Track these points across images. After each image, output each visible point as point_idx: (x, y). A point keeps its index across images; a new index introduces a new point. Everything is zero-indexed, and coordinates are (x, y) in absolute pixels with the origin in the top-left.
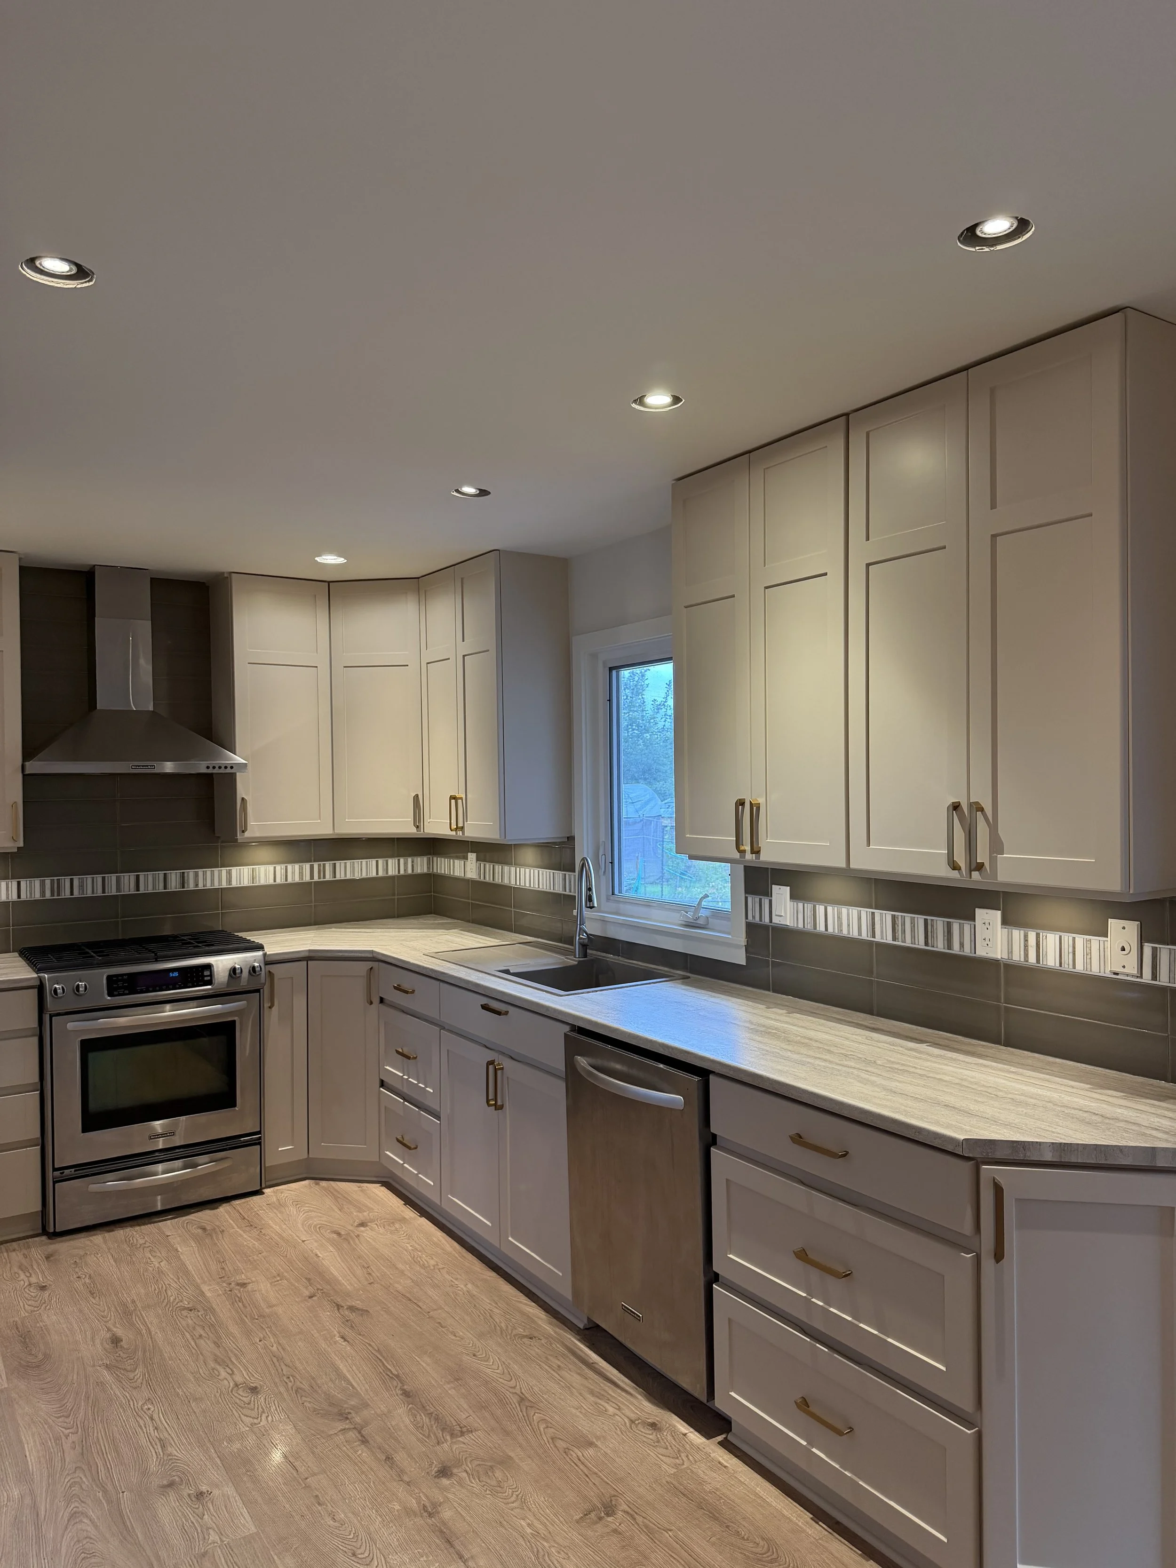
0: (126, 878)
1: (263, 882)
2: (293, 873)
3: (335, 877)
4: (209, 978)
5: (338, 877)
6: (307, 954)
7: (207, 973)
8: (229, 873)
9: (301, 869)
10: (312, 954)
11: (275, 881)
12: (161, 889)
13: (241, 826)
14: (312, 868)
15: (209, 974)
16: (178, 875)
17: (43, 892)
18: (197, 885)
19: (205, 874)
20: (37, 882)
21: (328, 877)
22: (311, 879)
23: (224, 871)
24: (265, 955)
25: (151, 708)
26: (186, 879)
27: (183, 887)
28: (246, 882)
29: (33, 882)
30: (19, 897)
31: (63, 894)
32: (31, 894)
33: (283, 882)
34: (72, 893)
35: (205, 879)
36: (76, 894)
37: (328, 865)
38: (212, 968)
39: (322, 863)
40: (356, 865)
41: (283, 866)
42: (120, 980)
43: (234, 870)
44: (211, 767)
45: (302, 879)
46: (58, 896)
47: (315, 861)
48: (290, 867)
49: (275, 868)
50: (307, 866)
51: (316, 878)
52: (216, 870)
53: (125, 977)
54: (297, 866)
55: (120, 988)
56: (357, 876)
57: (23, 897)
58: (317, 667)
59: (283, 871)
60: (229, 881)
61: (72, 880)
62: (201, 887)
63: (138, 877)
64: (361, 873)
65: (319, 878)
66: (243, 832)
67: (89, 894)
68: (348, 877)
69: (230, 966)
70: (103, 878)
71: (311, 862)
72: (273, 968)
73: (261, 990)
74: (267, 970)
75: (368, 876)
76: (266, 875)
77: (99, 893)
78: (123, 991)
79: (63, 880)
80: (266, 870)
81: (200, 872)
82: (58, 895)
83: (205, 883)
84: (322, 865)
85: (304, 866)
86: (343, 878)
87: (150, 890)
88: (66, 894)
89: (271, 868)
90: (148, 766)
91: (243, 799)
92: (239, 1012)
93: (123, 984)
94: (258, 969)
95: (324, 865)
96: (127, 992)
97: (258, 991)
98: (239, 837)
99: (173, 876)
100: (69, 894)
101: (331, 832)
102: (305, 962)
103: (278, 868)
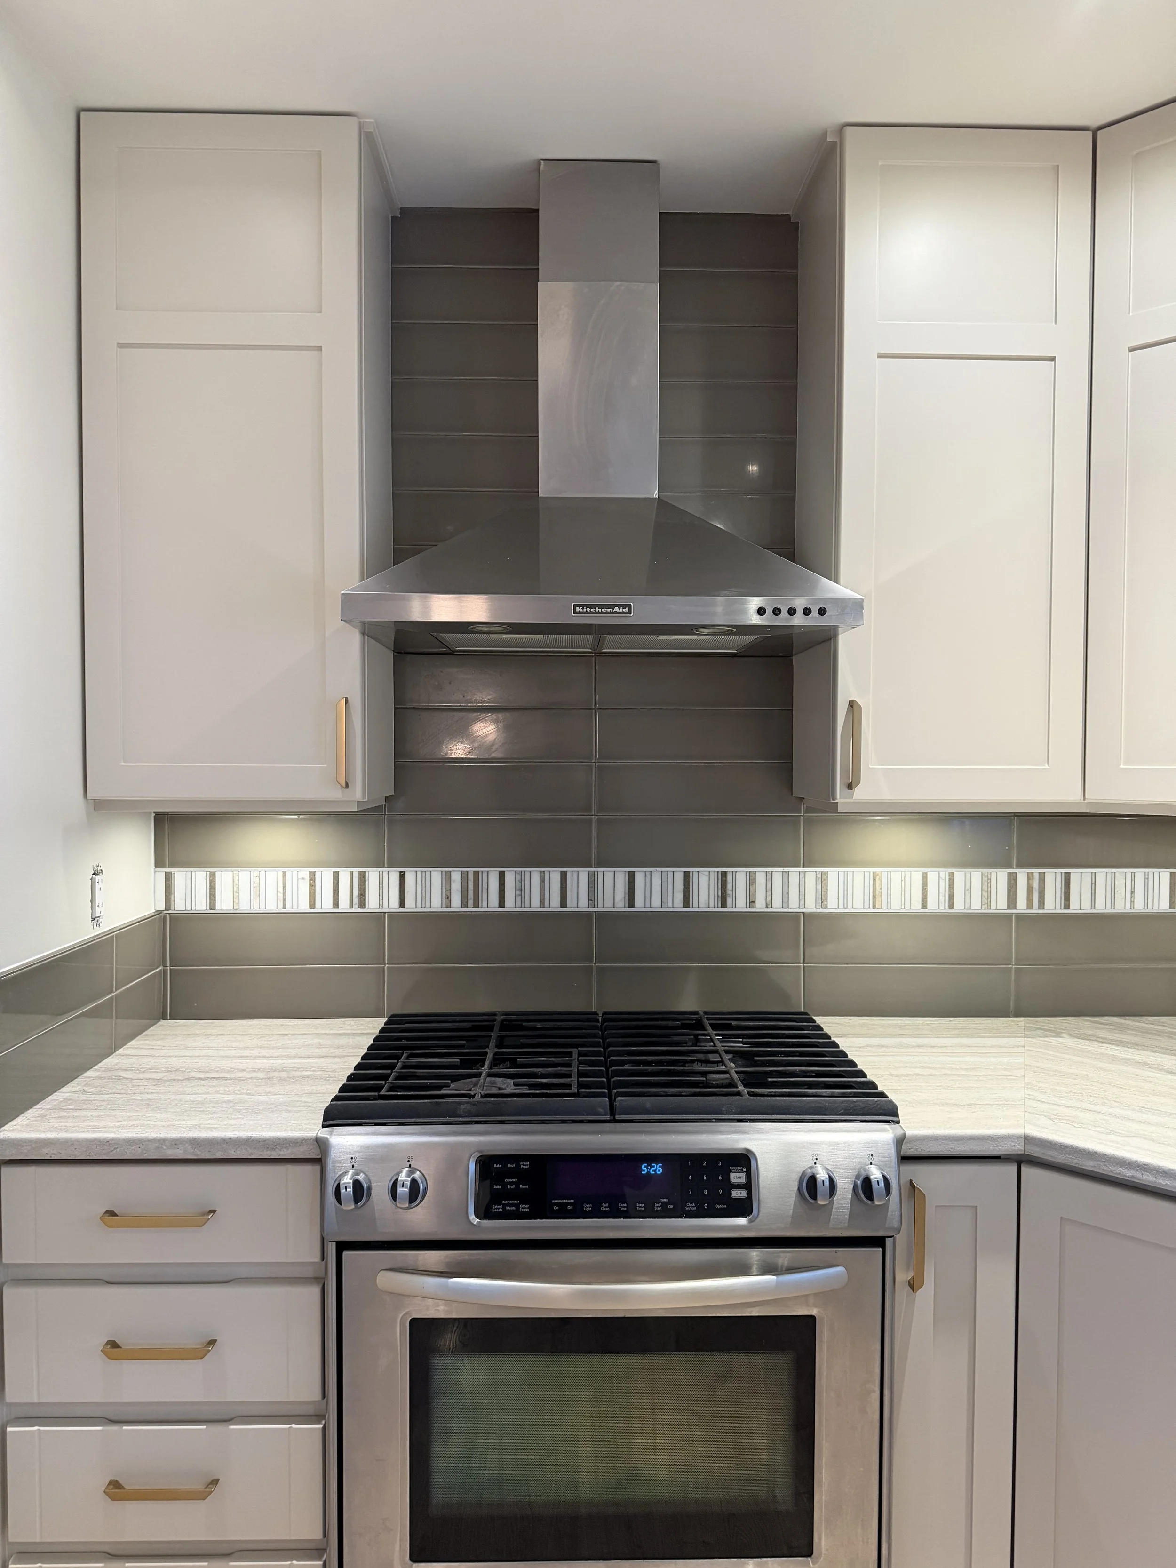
0: (609, 877)
1: (896, 906)
2: (968, 891)
3: (1067, 906)
4: (743, 1194)
5: (1074, 908)
6: (1018, 1148)
7: (737, 1177)
8: (823, 880)
9: (987, 882)
10: (1035, 1152)
11: (924, 906)
12: (678, 905)
13: (845, 771)
14: (1012, 881)
15: (743, 1180)
16: (713, 877)
17: (447, 898)
18: (753, 903)
19: (769, 878)
20: (436, 875)
21: (1052, 904)
22: (1009, 908)
23: (811, 873)
24: (900, 1141)
25: (656, 495)
26: (729, 887)
27: (724, 905)
28: (859, 904)
29: (428, 874)
30: (402, 903)
31: (485, 903)
32: (423, 898)
33: (944, 908)
34: (502, 904)
35: (769, 890)
36: (510, 905)
37: (1053, 877)
38: (753, 1163)
39: (1036, 871)
40: (1120, 881)
41: (945, 873)
42: (511, 1173)
43: (833, 874)
44: (769, 611)
45: (989, 907)
46: (475, 907)
47: (1020, 865)
48: (960, 875)
49: (925, 877)
50: (1000, 877)
51: (1021, 906)
52: (794, 872)
53: (525, 1165)
54: (976, 875)
55: (510, 1195)
56: (1122, 906)
57: (410, 905)
58: (1053, 359)
59: (944, 885)
60: (823, 898)
61: (502, 875)
62: (760, 906)
63: (631, 877)
64: (1132, 902)
65: (1030, 905)
66: (850, 786)
67: (535, 905)
68: (1101, 907)
69: (802, 1165)
70: (564, 875)
71: (1009, 865)
72: (923, 1175)
73: (889, 1242)
74: (905, 1180)
75: (1150, 910)
76: (903, 890)
77: (554, 905)
78: (517, 1206)
79: (485, 875)
80: (903, 880)
81: (760, 873)
82: (476, 905)
83: (769, 898)
84: (1036, 876)
85: (994, 875)
86: (1086, 908)
87: (656, 905)
88: (491, 903)
89: (916, 875)
90: (613, 607)
91: (852, 704)
92: (825, 1296)
93: (517, 1184)
94: (878, 1188)
95: (1042, 877)
96: (525, 1208)
97: (878, 1242)
98: (839, 799)
99: (704, 880)
100: (497, 903)
101: (1077, 797)
102: (1014, 1168)
103: (933, 875)
